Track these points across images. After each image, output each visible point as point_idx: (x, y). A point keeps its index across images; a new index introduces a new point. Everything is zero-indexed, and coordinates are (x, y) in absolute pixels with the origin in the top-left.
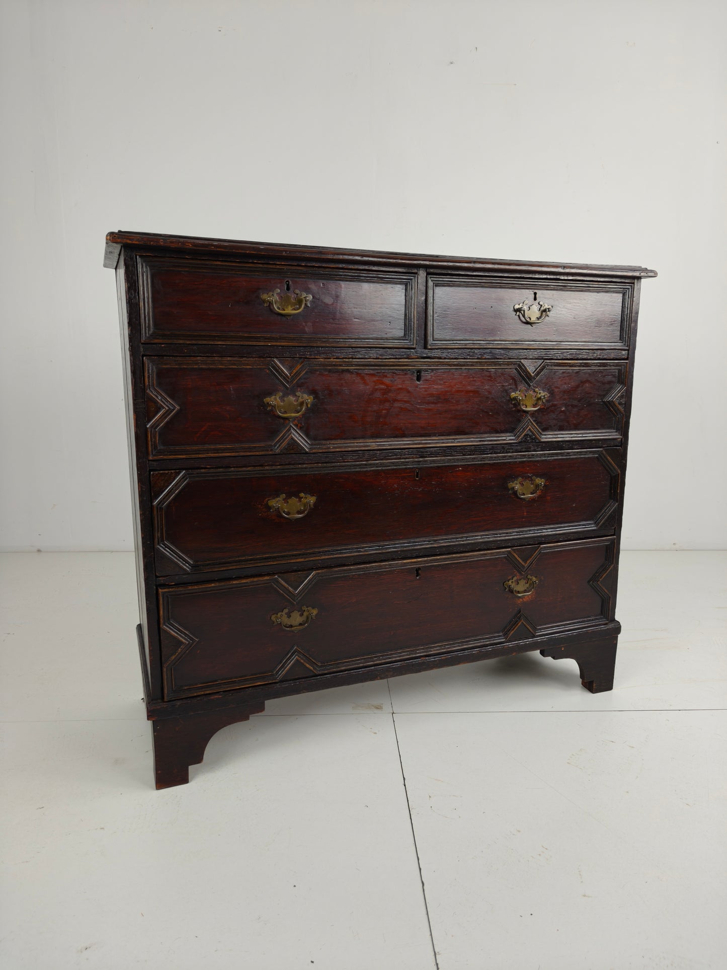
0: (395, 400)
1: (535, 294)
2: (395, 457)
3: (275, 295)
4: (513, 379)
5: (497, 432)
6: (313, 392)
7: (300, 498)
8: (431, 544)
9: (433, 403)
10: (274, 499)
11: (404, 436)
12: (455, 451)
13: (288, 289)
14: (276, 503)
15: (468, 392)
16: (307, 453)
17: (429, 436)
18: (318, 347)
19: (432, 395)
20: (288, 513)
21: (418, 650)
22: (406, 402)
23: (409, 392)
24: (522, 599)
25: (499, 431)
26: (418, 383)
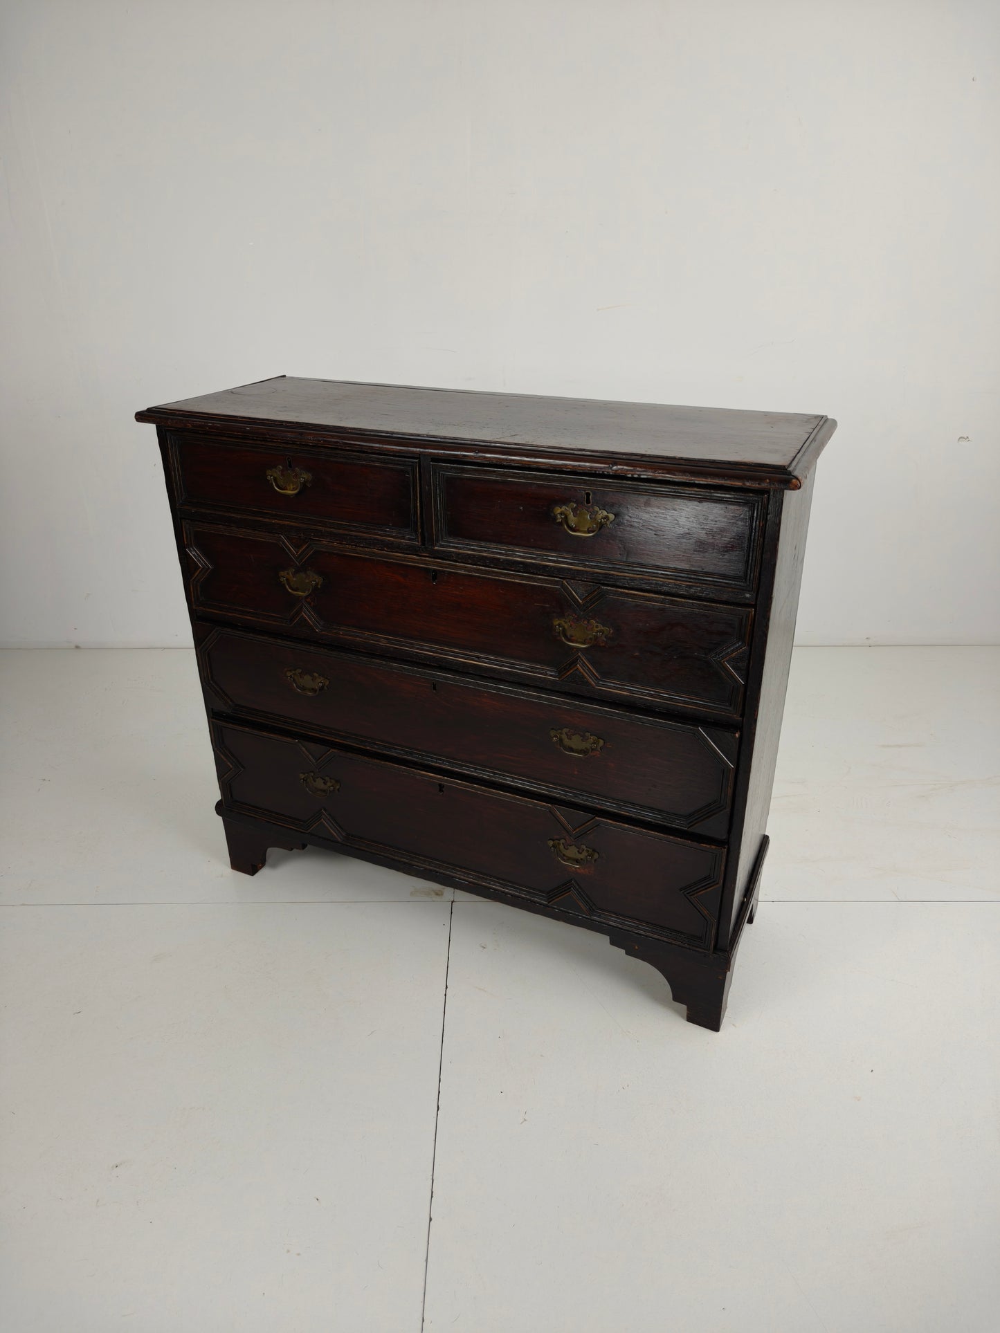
0: (408, 598)
1: (588, 495)
3: (278, 474)
4: (558, 600)
5: (536, 662)
6: (322, 574)
7: (315, 677)
9: (452, 610)
10: (290, 672)
11: (420, 638)
14: (292, 675)
18: (320, 530)
19: (450, 601)
20: (303, 688)
25: (538, 660)
26: (434, 583)
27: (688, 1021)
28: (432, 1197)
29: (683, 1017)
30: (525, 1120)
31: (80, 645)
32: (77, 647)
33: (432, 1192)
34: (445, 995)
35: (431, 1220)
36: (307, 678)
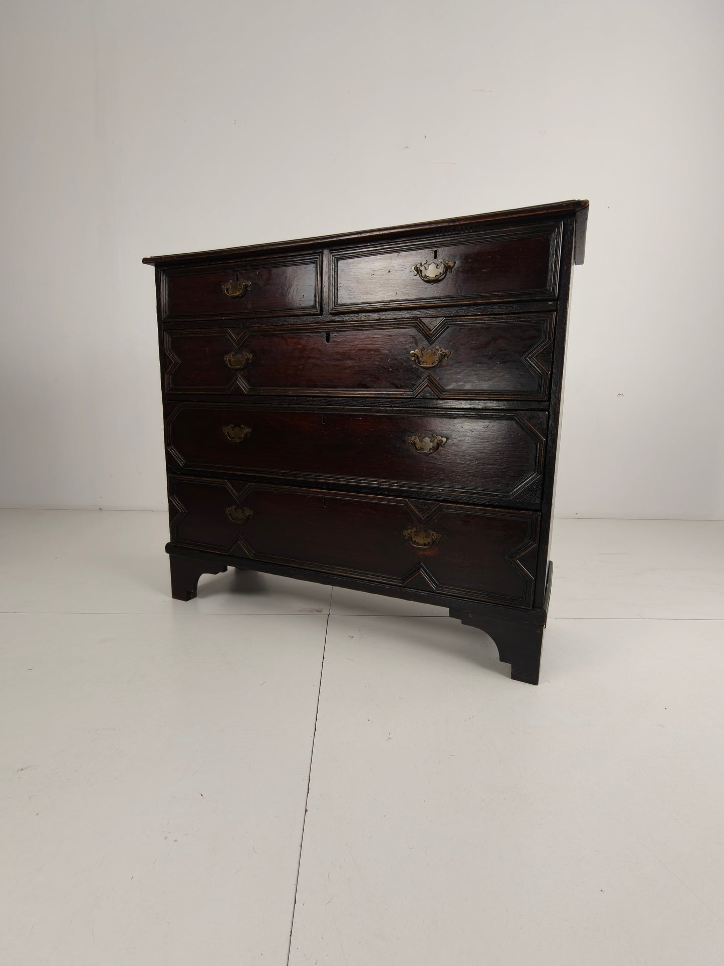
0: (309, 358)
1: (436, 252)
2: (308, 403)
3: (229, 284)
4: (413, 337)
5: (397, 387)
6: (253, 351)
7: (242, 428)
8: (334, 480)
9: (339, 360)
10: (226, 427)
11: (316, 386)
12: (358, 402)
13: (237, 279)
14: (227, 430)
15: (370, 350)
16: (246, 395)
17: (336, 387)
18: (253, 318)
19: (338, 353)
20: (233, 438)
21: (324, 566)
22: (318, 359)
23: (320, 351)
24: (423, 552)
25: (399, 386)
26: (327, 343)
27: (512, 678)
28: (308, 792)
29: (507, 676)
30: (389, 738)
31: (102, 508)
32: (100, 509)
33: (308, 789)
34: (323, 663)
35: (306, 810)
36: (237, 429)
